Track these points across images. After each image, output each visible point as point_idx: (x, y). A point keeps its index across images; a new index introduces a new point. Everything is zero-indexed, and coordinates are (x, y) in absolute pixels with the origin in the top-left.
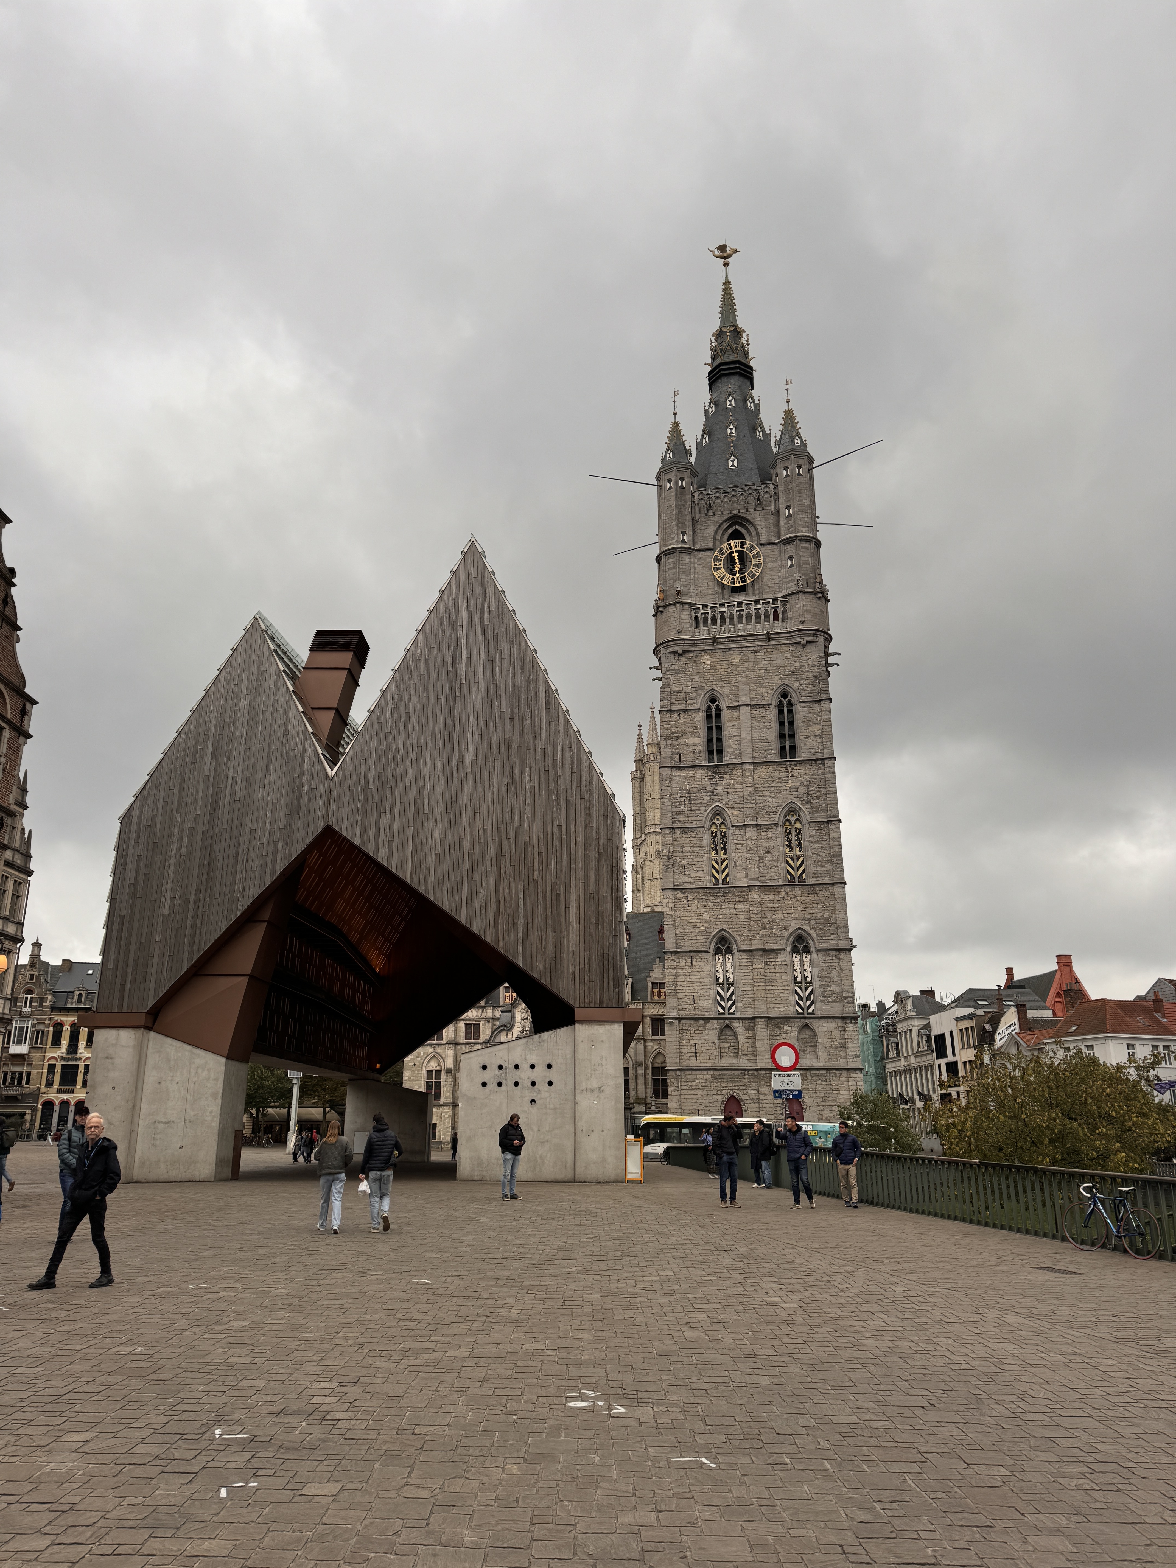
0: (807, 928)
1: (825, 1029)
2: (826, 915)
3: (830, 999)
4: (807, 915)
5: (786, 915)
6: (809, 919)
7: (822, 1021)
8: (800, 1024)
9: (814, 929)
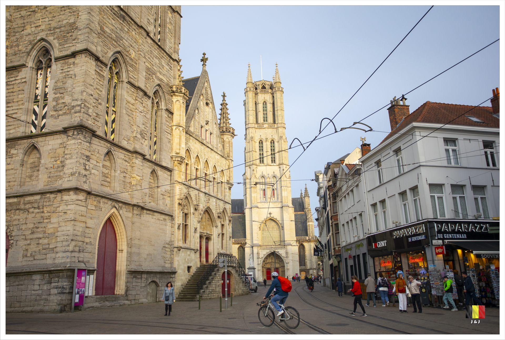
0: (50, 39)
1: (50, 147)
2: (72, 21)
3: (61, 112)
4: (54, 24)
5: (33, 29)
6: (55, 28)
7: (48, 138)
8: (26, 145)
9: (58, 38)
